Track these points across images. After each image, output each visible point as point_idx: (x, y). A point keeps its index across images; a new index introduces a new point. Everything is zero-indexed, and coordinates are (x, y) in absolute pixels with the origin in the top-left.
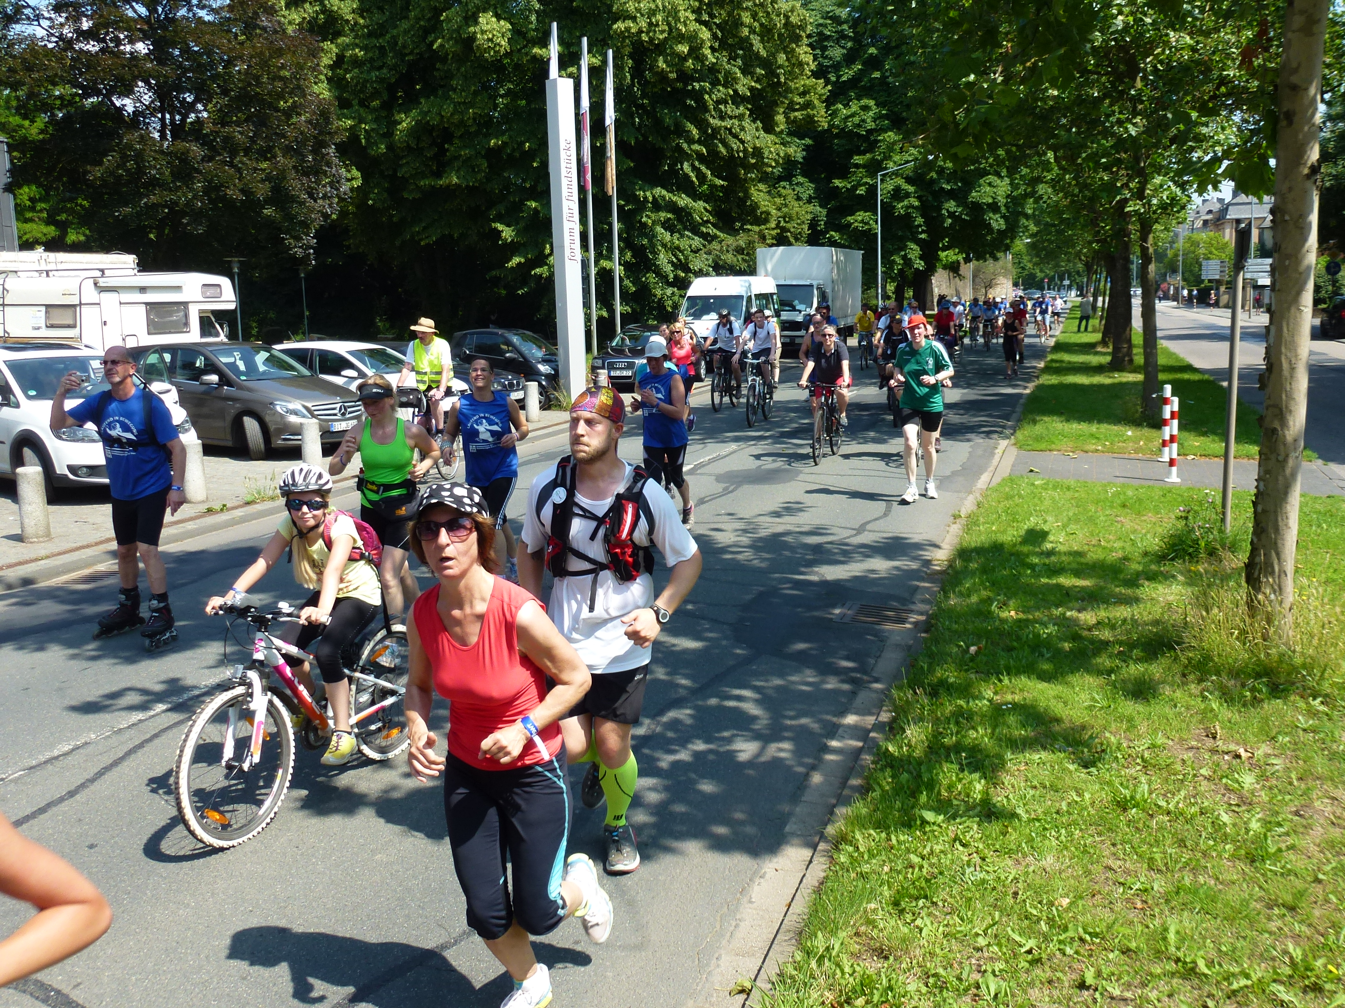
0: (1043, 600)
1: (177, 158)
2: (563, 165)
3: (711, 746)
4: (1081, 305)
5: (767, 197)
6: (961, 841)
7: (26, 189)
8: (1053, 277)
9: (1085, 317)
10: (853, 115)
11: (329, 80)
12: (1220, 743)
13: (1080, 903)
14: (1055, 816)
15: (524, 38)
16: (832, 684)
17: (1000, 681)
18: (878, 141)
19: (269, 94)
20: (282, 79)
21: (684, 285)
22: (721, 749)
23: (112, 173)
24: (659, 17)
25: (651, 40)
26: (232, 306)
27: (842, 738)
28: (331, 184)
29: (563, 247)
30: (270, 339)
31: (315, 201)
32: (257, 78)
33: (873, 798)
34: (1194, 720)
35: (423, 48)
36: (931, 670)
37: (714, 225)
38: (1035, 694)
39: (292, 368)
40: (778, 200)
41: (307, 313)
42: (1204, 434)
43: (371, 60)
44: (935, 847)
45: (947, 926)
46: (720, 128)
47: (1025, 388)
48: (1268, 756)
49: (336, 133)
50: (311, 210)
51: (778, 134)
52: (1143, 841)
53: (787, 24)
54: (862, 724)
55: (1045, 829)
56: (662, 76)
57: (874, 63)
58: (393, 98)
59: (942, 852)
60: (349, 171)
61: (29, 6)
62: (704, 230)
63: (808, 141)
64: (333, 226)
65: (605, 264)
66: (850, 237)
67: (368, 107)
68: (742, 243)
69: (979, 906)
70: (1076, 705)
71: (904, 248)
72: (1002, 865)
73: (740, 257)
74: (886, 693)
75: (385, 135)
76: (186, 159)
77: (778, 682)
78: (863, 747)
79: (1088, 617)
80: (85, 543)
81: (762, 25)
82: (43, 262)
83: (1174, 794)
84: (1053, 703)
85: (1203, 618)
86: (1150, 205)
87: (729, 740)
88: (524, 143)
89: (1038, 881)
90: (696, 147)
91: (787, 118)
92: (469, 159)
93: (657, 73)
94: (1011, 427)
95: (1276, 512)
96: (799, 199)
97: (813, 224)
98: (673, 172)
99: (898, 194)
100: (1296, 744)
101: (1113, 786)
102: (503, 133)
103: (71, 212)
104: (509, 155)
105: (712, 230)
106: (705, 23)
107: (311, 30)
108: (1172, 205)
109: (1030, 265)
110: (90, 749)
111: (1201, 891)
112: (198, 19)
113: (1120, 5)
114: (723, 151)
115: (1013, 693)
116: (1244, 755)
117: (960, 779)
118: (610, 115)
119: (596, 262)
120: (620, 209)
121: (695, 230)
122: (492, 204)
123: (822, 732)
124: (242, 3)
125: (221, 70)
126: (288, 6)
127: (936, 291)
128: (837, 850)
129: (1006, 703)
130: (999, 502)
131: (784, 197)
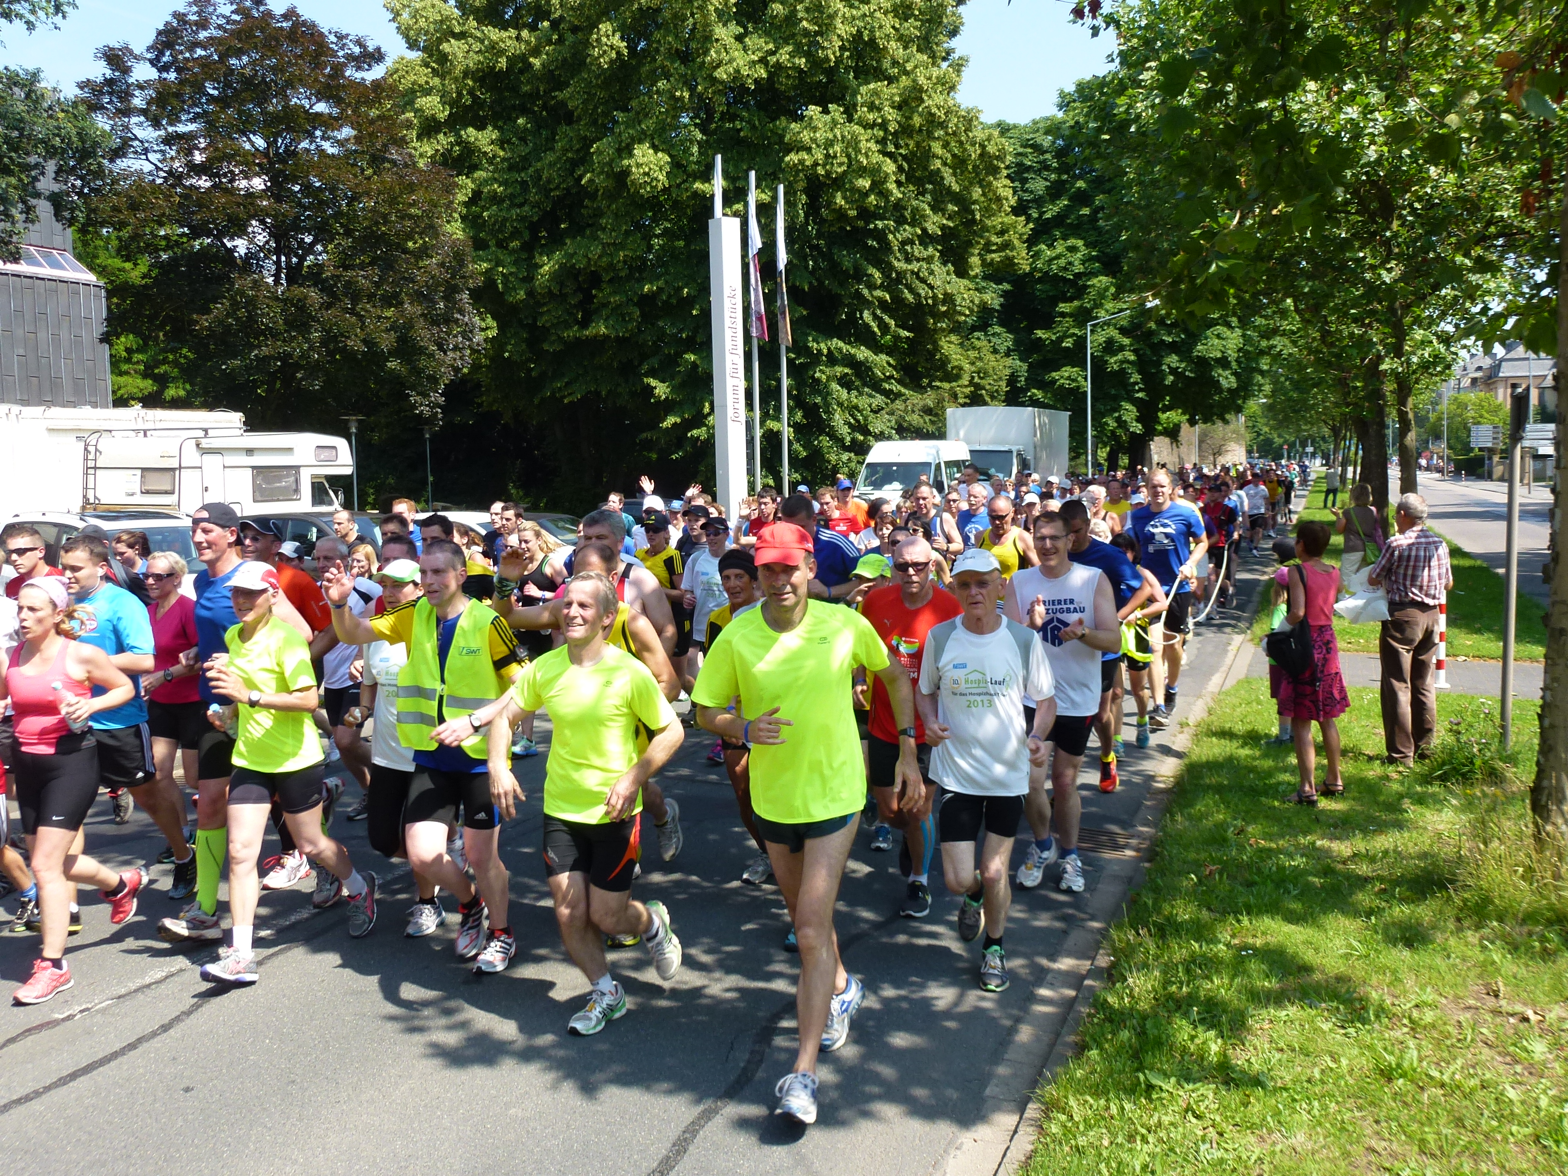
0: (1288, 825)
1: (293, 305)
2: (727, 314)
3: (902, 992)
4: (1327, 476)
5: (960, 350)
6: (1194, 1112)
7: (123, 339)
8: (1294, 443)
9: (1332, 491)
10: (1058, 257)
11: (464, 218)
12: (1503, 1003)
14: (1305, 1084)
15: (685, 171)
16: (1043, 921)
17: (1238, 921)
18: (1085, 287)
19: (397, 234)
20: (411, 217)
21: (862, 450)
22: (913, 996)
23: (221, 322)
24: (838, 148)
25: (828, 174)
26: (348, 471)
27: (1051, 986)
28: (464, 334)
29: (725, 406)
31: (445, 353)
32: (385, 217)
33: (1089, 1058)
34: (1472, 974)
35: (571, 182)
36: (1158, 910)
37: (899, 381)
38: (1280, 938)
40: (972, 354)
41: (431, 479)
42: (1478, 631)
43: (512, 197)
44: (1164, 1118)
46: (905, 271)
47: (1264, 573)
48: (1562, 1019)
49: (471, 277)
50: (442, 363)
51: (973, 279)
52: (1413, 1119)
53: (984, 154)
54: (1075, 969)
55: (1294, 1100)
56: (841, 214)
57: (1082, 198)
58: (535, 238)
59: (1172, 1124)
60: (483, 320)
61: (136, 138)
62: (887, 386)
63: (1006, 286)
64: (464, 380)
65: (772, 424)
66: (1054, 395)
67: (506, 248)
68: (930, 403)
70: (1328, 952)
71: (1118, 408)
72: (1243, 1142)
73: (927, 418)
74: (1104, 934)
75: (524, 280)
76: (304, 305)
78: (1076, 997)
79: (1342, 848)
81: (954, 156)
82: (140, 420)
83: (1448, 1063)
84: (1301, 949)
85: (1481, 853)
86: (1409, 364)
87: (923, 986)
88: (682, 289)
89: (1287, 1163)
90: (878, 293)
91: (983, 261)
92: (619, 306)
93: (835, 210)
94: (1246, 619)
96: (995, 351)
97: (1012, 380)
98: (852, 320)
99: (1110, 347)
101: (1375, 1050)
102: (658, 278)
103: (176, 364)
104: (664, 302)
105: (896, 387)
106: (890, 155)
107: (445, 164)
108: (1435, 364)
109: (1266, 429)
112: (321, 152)
113: (1373, 135)
114: (910, 297)
115: (1254, 936)
116: (1533, 1018)
117: (1192, 1038)
118: (782, 258)
119: (762, 423)
120: (790, 362)
121: (876, 386)
122: (644, 358)
123: (1030, 978)
124: (371, 135)
125: (344, 208)
126: (419, 138)
127: (1155, 458)
128: (1049, 1118)
129: (1246, 947)
130: (1234, 708)
131: (979, 350)
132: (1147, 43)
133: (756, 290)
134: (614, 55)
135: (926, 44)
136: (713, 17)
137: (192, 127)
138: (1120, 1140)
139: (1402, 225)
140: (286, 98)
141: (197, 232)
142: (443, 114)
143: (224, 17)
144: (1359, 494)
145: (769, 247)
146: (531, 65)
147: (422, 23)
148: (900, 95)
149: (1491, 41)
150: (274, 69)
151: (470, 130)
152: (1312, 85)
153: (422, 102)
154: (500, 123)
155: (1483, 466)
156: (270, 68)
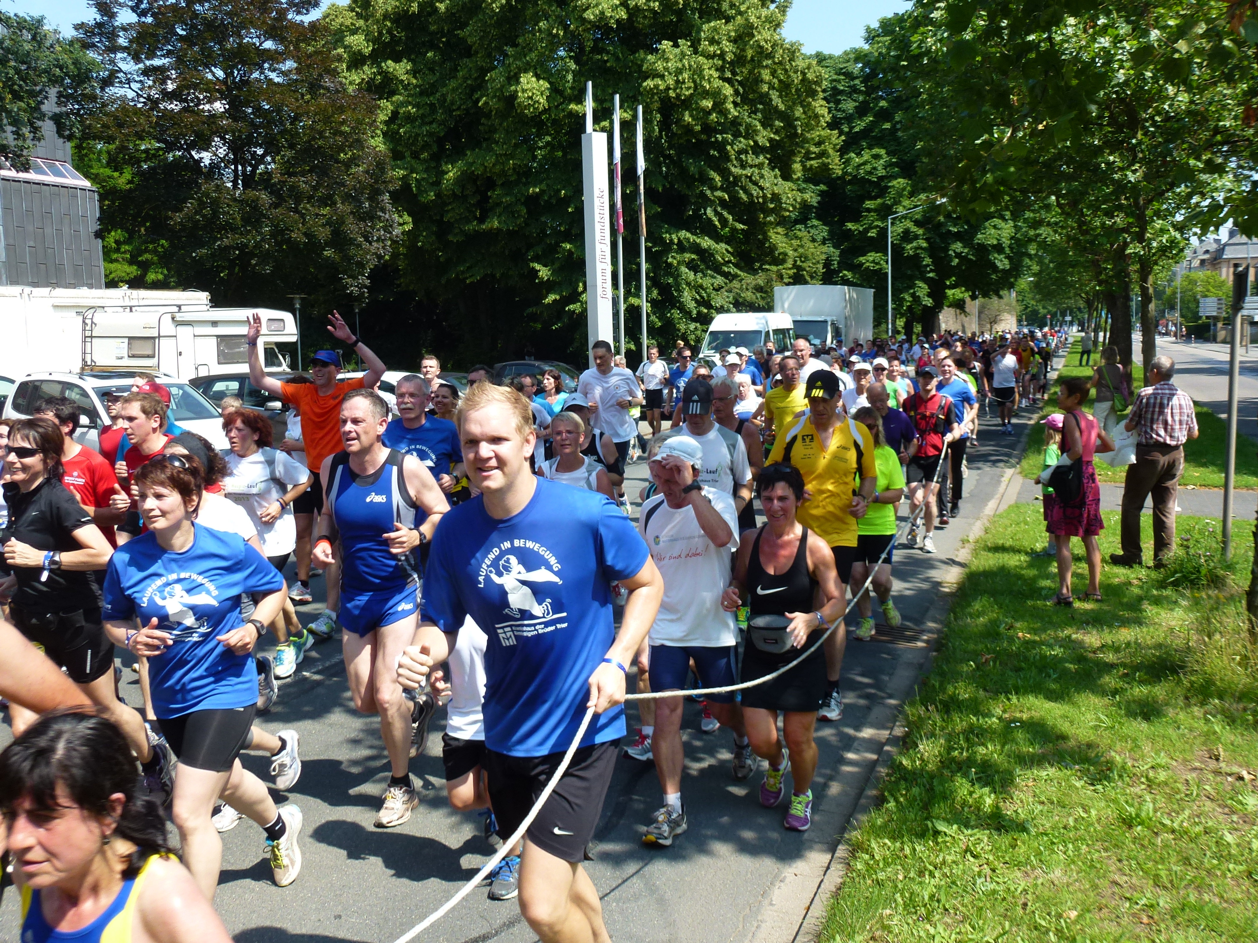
0: (1049, 622)
1: (248, 205)
2: (597, 211)
4: (1083, 340)
5: (785, 240)
6: (972, 853)
7: (113, 233)
8: (1056, 313)
9: (1086, 352)
10: (864, 163)
11: (385, 134)
12: (1223, 765)
13: (1088, 916)
14: (1062, 831)
15: (562, 95)
16: (850, 699)
17: (1009, 699)
18: (888, 187)
19: (330, 147)
20: (342, 133)
21: (706, 320)
23: (191, 219)
24: (685, 75)
25: (678, 96)
26: (294, 339)
27: (857, 751)
28: (385, 228)
29: (595, 286)
31: (370, 243)
32: (321, 133)
33: (887, 809)
34: (1197, 742)
35: (470, 104)
36: (943, 689)
37: (736, 265)
38: (1042, 713)
40: (795, 242)
42: (1204, 465)
43: (423, 116)
44: (947, 857)
45: (958, 933)
46: (741, 176)
47: (1030, 419)
49: (390, 182)
50: (367, 252)
51: (795, 181)
52: (1149, 858)
53: (804, 80)
54: (876, 737)
55: (1053, 843)
56: (688, 129)
57: (884, 115)
58: (442, 148)
59: (954, 862)
60: (401, 216)
61: (121, 71)
62: (726, 269)
63: (823, 187)
64: (386, 265)
65: (633, 300)
66: (861, 276)
67: (419, 158)
68: (761, 283)
69: (990, 915)
70: (1081, 724)
71: (913, 286)
72: (1011, 877)
73: (758, 295)
74: (899, 709)
75: (433, 184)
76: (257, 205)
78: (877, 760)
79: (1093, 640)
81: (780, 81)
82: (127, 298)
83: (1178, 813)
84: (1059, 722)
85: (1205, 644)
86: (1150, 249)
88: (560, 191)
89: (1047, 893)
90: (719, 193)
91: (804, 166)
92: (509, 206)
93: (684, 126)
94: (1016, 457)
96: (814, 240)
97: (827, 263)
98: (697, 216)
99: (907, 236)
101: (1118, 803)
102: (541, 182)
103: (155, 252)
104: (546, 201)
105: (733, 270)
106: (728, 81)
107: (369, 90)
108: (1171, 248)
109: (1033, 302)
111: (1206, 909)
112: (270, 81)
113: (1121, 61)
114: (744, 197)
115: (1021, 711)
116: (1247, 777)
117: (971, 793)
118: (641, 164)
119: (626, 299)
120: (648, 250)
121: (717, 269)
122: (529, 247)
123: (840, 744)
124: (309, 66)
125: (288, 126)
126: (349, 69)
127: (943, 326)
128: (855, 858)
129: (1014, 721)
130: (1006, 528)
131: (800, 239)
137: (166, 61)
138: (912, 875)
139: (1145, 135)
140: (241, 37)
141: (171, 147)
142: (367, 50)
144: (1108, 354)
146: (436, 10)
148: (736, 31)
150: (230, 14)
151: (390, 62)
152: (1071, 21)
153: (350, 40)
154: (413, 57)
155: (1209, 331)
156: (227, 13)
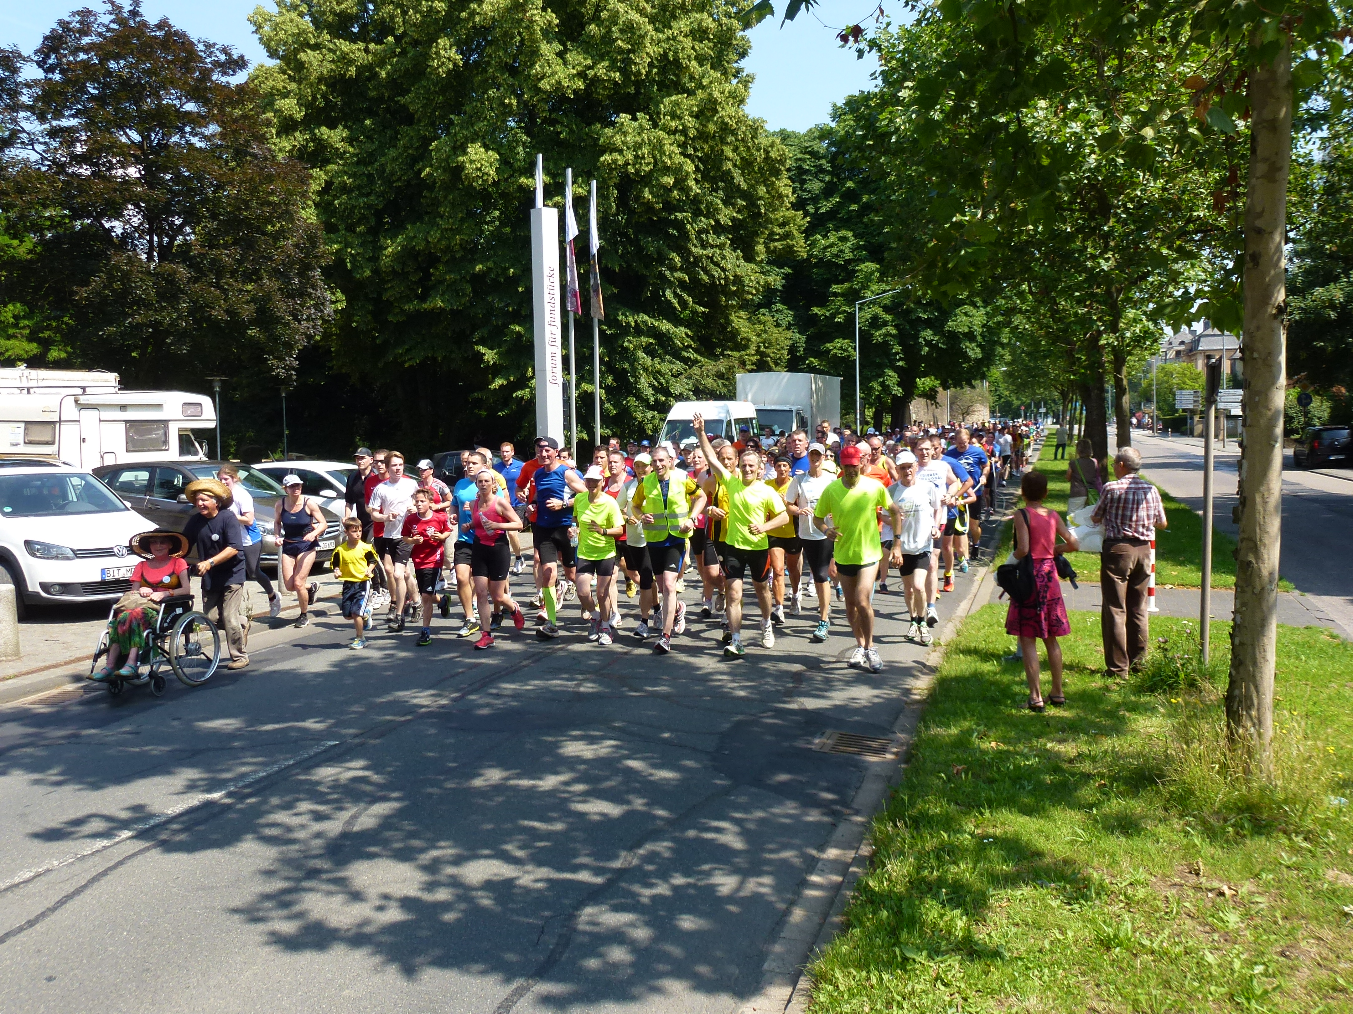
0: (1024, 731)
1: (164, 279)
2: (546, 291)
3: (691, 880)
4: (1058, 433)
5: (748, 324)
6: (942, 981)
7: (10, 307)
8: (1030, 405)
9: (1061, 445)
10: (831, 246)
11: (317, 205)
12: (1203, 880)
14: (1037, 954)
15: (512, 167)
16: (813, 816)
17: (982, 814)
18: (854, 271)
19: (257, 218)
20: (270, 204)
21: (664, 408)
22: (700, 883)
23: (98, 294)
24: (645, 150)
25: (637, 172)
26: (212, 425)
27: (822, 872)
28: (316, 306)
29: (544, 370)
30: (249, 458)
31: (299, 323)
32: (246, 203)
33: (853, 936)
34: (1177, 856)
35: (411, 175)
36: (912, 804)
37: (696, 350)
38: (1017, 828)
39: (271, 488)
40: (758, 327)
41: (287, 432)
42: (1182, 564)
43: (359, 187)
44: (917, 986)
46: (701, 256)
47: (1005, 515)
48: (1252, 893)
49: (322, 257)
50: (296, 331)
51: (758, 263)
52: (1128, 982)
53: (767, 158)
54: (842, 858)
55: (1028, 968)
56: (648, 207)
57: (851, 196)
58: (380, 223)
59: (923, 991)
60: (334, 294)
61: (24, 131)
62: (685, 354)
63: (787, 270)
64: (316, 346)
65: (586, 387)
66: (828, 363)
67: (354, 232)
68: (722, 368)
70: (1057, 839)
71: (882, 375)
72: (984, 1006)
73: (720, 382)
74: (866, 827)
75: (369, 260)
76: (173, 280)
77: (760, 814)
78: (842, 882)
79: (1069, 749)
80: (54, 662)
81: (743, 159)
82: (24, 379)
83: (1158, 933)
84: (1034, 837)
85: (1184, 752)
86: (1123, 338)
87: (709, 874)
88: (508, 269)
90: (678, 274)
91: (767, 248)
92: (454, 282)
93: (643, 203)
94: (989, 554)
95: (1253, 646)
96: (778, 325)
97: (792, 350)
98: (656, 297)
99: (875, 322)
100: (1280, 881)
101: (1096, 923)
102: (488, 259)
103: (58, 330)
104: (493, 280)
105: (693, 355)
106: (690, 157)
107: (301, 158)
108: (1145, 338)
109: (1007, 393)
110: (52, 876)
112: (191, 146)
113: (1092, 146)
114: (705, 278)
115: (995, 826)
116: (1228, 892)
117: (941, 916)
118: (595, 243)
119: (578, 386)
120: (602, 332)
121: (676, 354)
122: (474, 328)
123: (803, 866)
124: (234, 132)
125: (210, 194)
126: (279, 134)
127: (914, 417)
128: (817, 988)
129: (987, 837)
130: (979, 630)
131: (764, 324)
132: (904, 65)
133: (572, 271)
134: (451, 66)
135: (718, 63)
136: (539, 35)
137: (73, 122)
138: (878, 1006)
139: (1118, 222)
140: (160, 98)
141: (77, 214)
142: (299, 115)
143: (104, 26)
144: (1082, 447)
145: (584, 235)
146: (376, 75)
147: (282, 35)
148: (698, 106)
149: (1188, 68)
150: (148, 73)
151: (324, 129)
152: (1042, 103)
153: (281, 103)
154: (349, 124)
155: (1186, 424)
156: (145, 72)
